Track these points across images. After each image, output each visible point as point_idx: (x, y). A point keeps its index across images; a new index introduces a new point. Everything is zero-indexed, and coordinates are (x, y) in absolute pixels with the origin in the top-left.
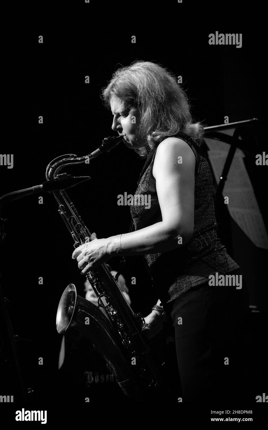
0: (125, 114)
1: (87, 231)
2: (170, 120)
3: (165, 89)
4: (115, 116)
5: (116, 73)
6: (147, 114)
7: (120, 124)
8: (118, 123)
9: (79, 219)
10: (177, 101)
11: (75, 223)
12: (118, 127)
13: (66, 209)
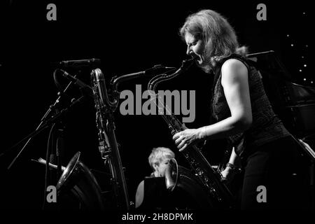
2: (224, 46)
3: (221, 26)
4: (188, 45)
6: (209, 43)
8: (191, 50)
11: (171, 119)
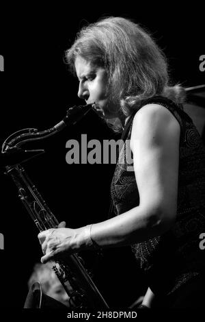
0: (92, 76)
1: (53, 218)
2: (143, 79)
4: (81, 80)
5: (81, 32)
7: (87, 90)
8: (85, 89)
9: (43, 204)
10: (151, 59)
11: (38, 208)
12: (85, 93)
13: (27, 193)
